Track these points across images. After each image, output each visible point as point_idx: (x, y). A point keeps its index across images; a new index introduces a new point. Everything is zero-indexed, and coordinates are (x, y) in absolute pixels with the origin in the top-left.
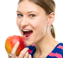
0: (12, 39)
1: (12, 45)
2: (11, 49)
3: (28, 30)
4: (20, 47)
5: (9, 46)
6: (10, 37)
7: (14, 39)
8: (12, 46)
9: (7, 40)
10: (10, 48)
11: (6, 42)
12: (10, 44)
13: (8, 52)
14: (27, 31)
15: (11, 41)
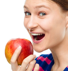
0: (12, 42)
1: (12, 51)
2: (11, 56)
3: (38, 33)
4: (22, 53)
5: (9, 51)
7: (16, 42)
8: (12, 52)
10: (9, 54)
12: (10, 49)
14: (37, 35)
15: (11, 46)
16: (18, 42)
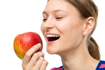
0: (21, 37)
1: (23, 45)
2: (22, 50)
5: (19, 47)
6: (19, 36)
7: (25, 36)
8: (23, 47)
9: (16, 40)
11: (14, 43)
12: (20, 44)
13: (19, 56)
15: (21, 40)
16: (27, 35)
